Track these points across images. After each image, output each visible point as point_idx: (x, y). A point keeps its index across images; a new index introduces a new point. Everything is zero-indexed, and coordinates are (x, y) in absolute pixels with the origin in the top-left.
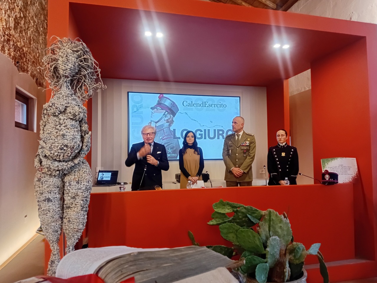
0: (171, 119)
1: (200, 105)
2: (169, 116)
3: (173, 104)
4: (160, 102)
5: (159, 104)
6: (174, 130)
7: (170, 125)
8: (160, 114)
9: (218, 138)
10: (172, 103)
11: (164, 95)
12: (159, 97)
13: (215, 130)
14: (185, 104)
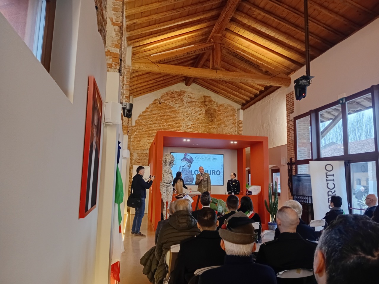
1: (204, 159)
2: (189, 164)
3: (191, 158)
5: (185, 158)
6: (191, 170)
7: (189, 168)
8: (184, 163)
9: (212, 174)
11: (187, 154)
12: (185, 155)
13: (211, 171)
14: (197, 158)
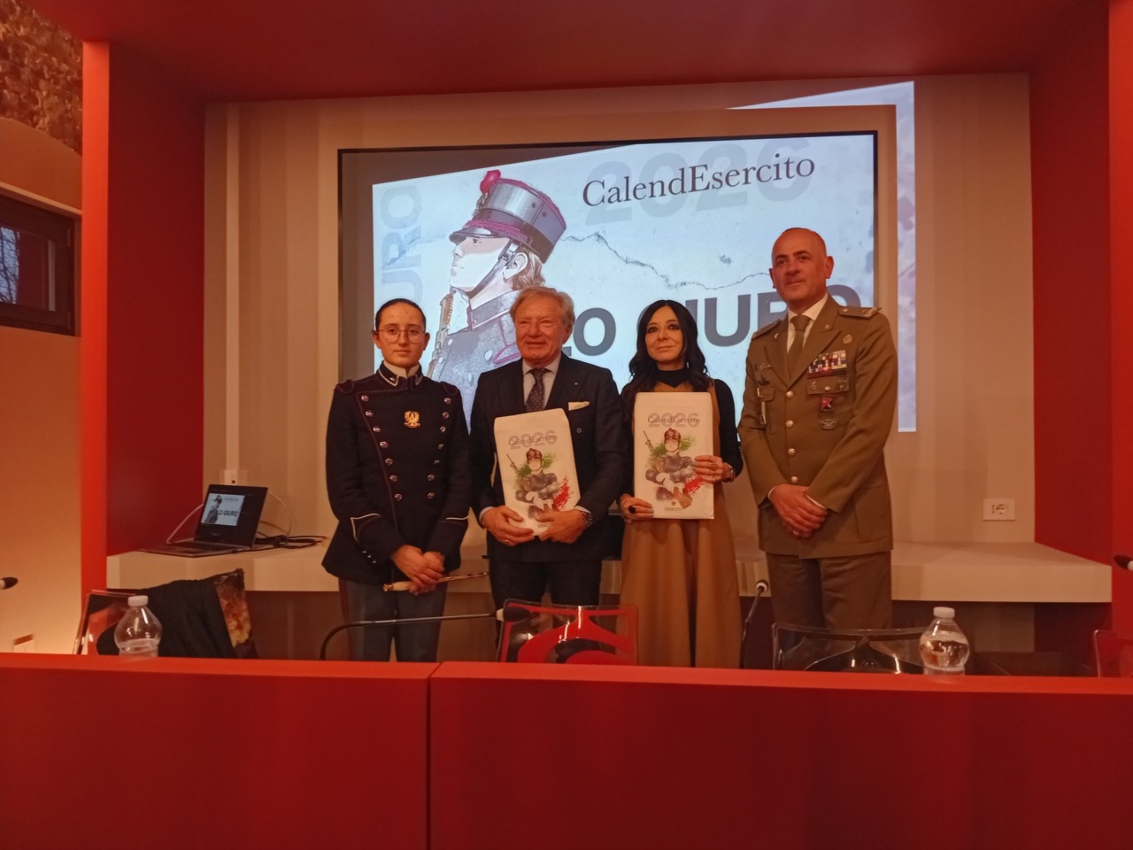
0: (531, 273)
4: (489, 206)
8: (484, 257)
10: (538, 202)
11: (504, 169)
13: (744, 300)
